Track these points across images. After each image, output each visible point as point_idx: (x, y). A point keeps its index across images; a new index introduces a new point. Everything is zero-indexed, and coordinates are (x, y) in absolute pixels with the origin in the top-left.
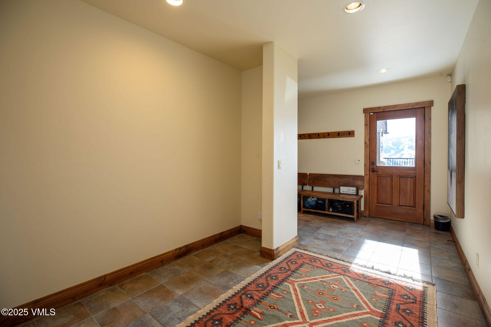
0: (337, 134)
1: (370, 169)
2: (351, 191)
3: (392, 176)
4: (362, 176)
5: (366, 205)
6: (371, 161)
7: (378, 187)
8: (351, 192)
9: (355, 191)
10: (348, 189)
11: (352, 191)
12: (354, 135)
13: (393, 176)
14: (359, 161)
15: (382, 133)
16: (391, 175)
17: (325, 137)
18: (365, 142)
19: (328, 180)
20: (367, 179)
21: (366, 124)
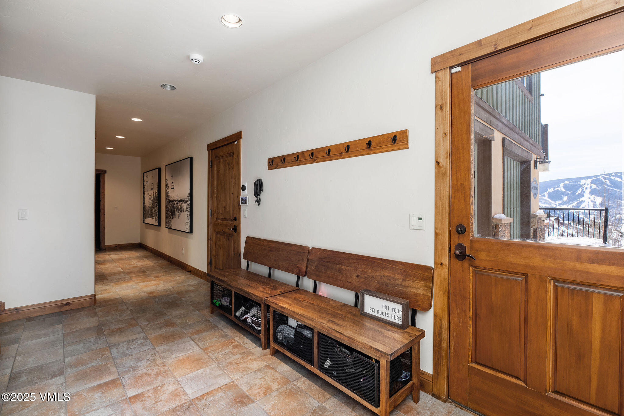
0: (365, 145)
1: (453, 249)
2: (391, 313)
3: (526, 276)
4: (427, 269)
5: (438, 359)
6: (456, 221)
7: (476, 310)
8: (390, 316)
9: (400, 315)
10: (383, 306)
11: (394, 314)
12: (407, 144)
13: (531, 279)
14: (420, 219)
15: (536, 162)
16: (522, 274)
17: (341, 155)
18: (438, 163)
19: (346, 269)
20: (441, 275)
21: (440, 103)
